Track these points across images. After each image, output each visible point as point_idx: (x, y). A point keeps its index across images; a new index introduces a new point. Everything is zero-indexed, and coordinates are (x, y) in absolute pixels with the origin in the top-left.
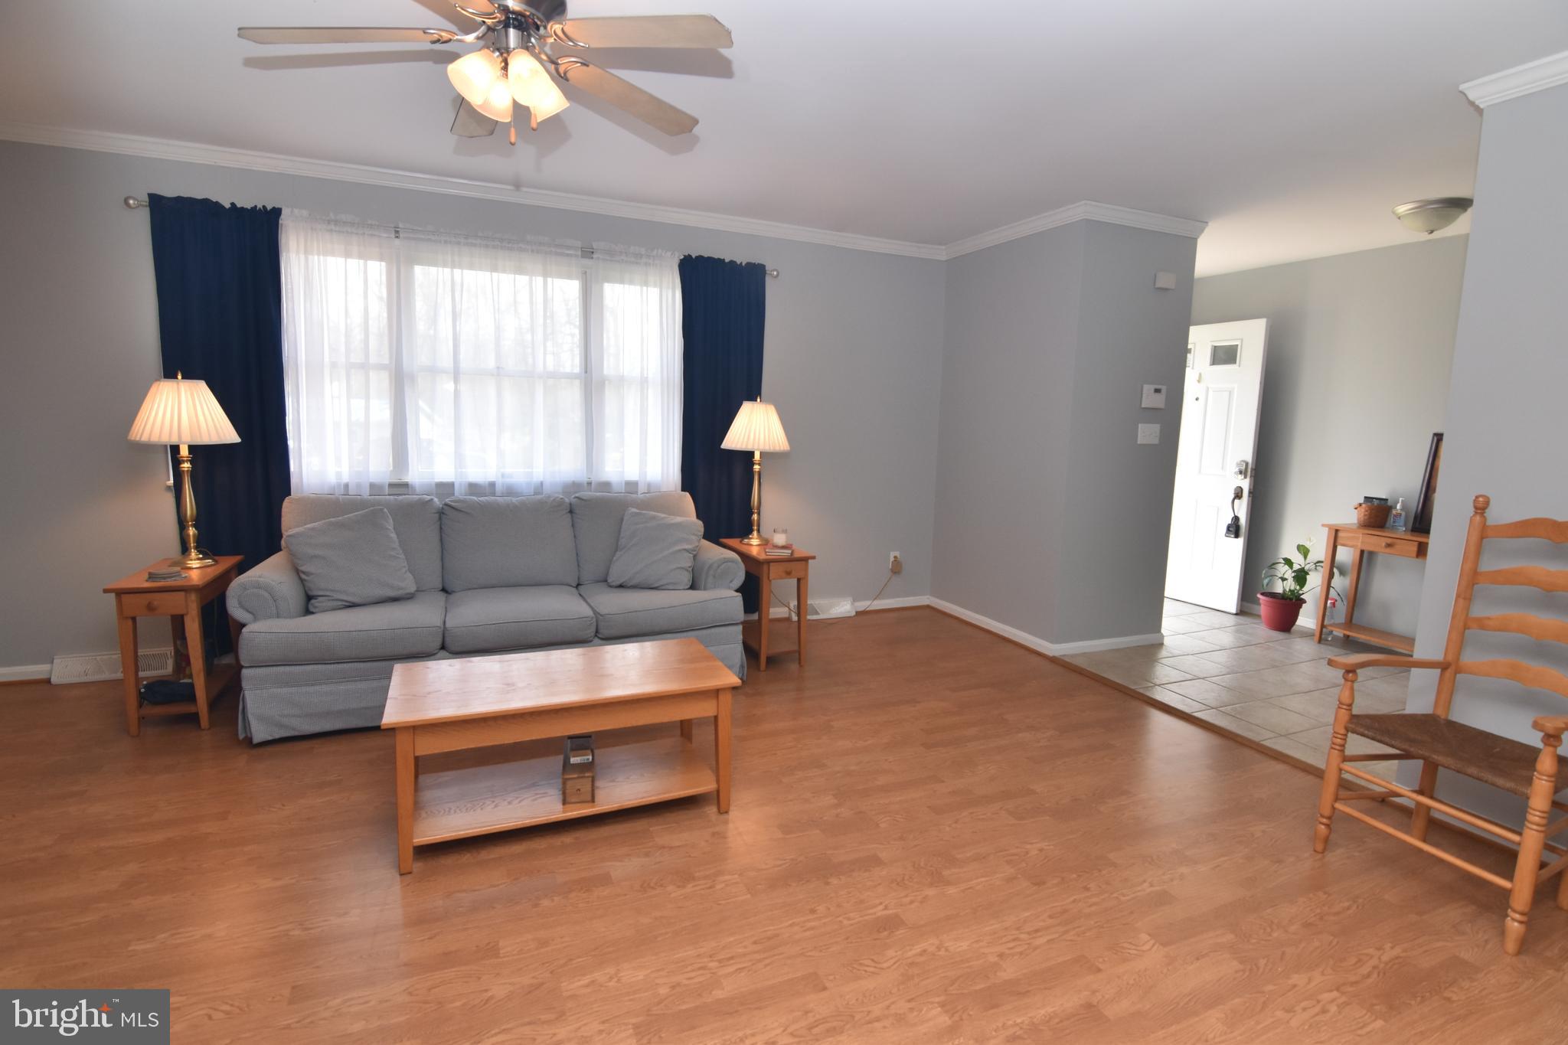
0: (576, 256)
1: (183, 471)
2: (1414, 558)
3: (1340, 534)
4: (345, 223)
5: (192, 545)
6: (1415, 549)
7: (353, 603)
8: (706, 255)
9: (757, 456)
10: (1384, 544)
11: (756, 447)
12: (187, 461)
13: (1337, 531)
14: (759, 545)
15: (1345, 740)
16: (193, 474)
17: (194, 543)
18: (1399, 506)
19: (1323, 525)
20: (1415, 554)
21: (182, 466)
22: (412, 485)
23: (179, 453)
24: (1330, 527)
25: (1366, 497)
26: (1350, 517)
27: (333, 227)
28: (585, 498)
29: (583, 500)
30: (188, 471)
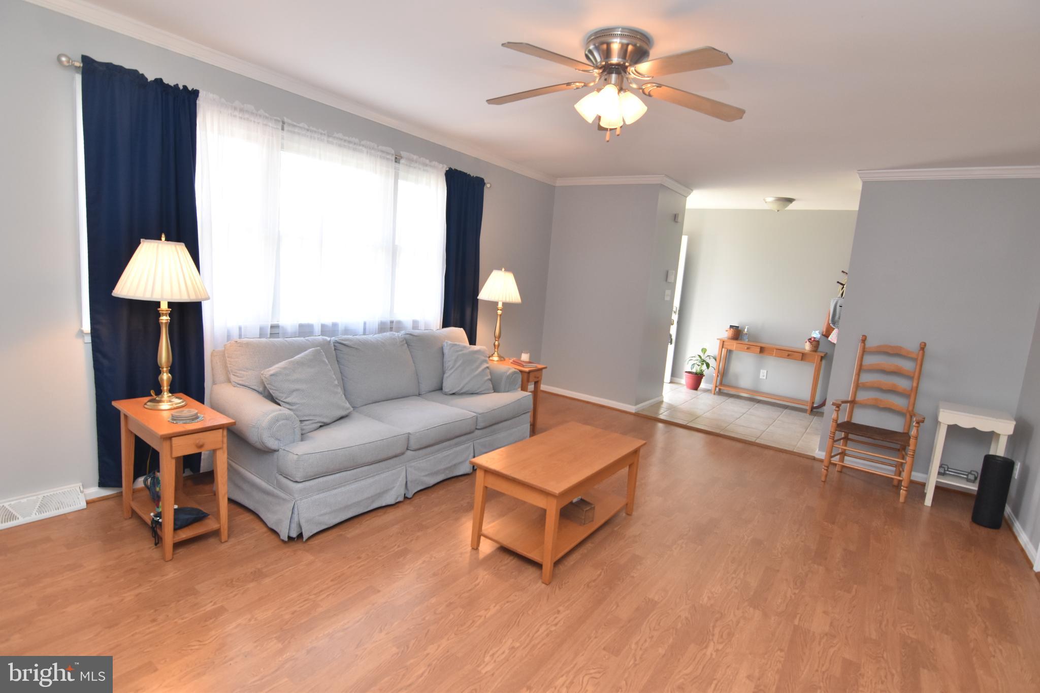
0: (392, 160)
1: (162, 323)
2: (757, 353)
3: (725, 343)
4: (247, 111)
5: (165, 388)
6: (759, 350)
7: (324, 423)
8: (459, 169)
9: (500, 305)
10: (746, 348)
11: (500, 300)
12: (166, 315)
13: (723, 341)
14: (497, 361)
15: (834, 435)
16: (171, 326)
17: (167, 386)
18: (746, 330)
19: (718, 339)
20: (759, 352)
21: (161, 318)
22: (283, 327)
23: (160, 307)
24: (720, 340)
25: (731, 326)
26: (725, 334)
27: (237, 113)
28: (416, 335)
29: (414, 336)
30: (166, 323)
